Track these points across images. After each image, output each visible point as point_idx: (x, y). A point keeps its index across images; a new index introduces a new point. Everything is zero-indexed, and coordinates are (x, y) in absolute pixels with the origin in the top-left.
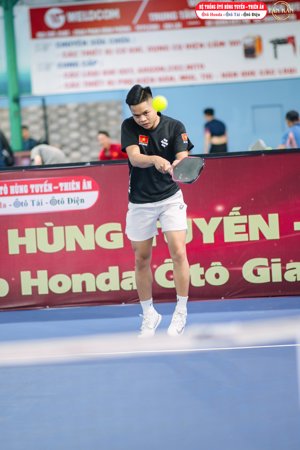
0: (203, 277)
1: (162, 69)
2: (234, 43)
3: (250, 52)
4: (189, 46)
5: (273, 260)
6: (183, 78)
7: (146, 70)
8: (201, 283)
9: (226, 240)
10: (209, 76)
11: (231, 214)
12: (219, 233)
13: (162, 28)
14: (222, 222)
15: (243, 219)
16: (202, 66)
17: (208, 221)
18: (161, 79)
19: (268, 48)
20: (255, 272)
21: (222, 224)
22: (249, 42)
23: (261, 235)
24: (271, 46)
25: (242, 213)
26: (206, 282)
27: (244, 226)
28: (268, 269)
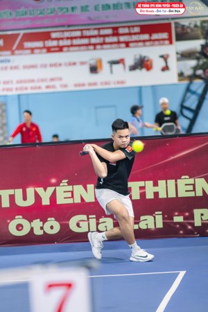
0: (42, 228)
1: (33, 81)
2: (83, 63)
3: (94, 69)
4: (51, 65)
5: (90, 216)
6: (47, 87)
7: (21, 82)
8: (41, 233)
9: (58, 203)
10: (65, 86)
11: (61, 184)
12: (53, 198)
13: (32, 53)
14: (55, 190)
15: (70, 188)
16: (60, 79)
17: (45, 190)
18: (32, 88)
19: (106, 66)
20: (78, 225)
21: (55, 191)
22: (93, 62)
23: (82, 199)
24: (108, 65)
25: (69, 184)
26: (44, 232)
27: (70, 193)
28: (87, 223)
